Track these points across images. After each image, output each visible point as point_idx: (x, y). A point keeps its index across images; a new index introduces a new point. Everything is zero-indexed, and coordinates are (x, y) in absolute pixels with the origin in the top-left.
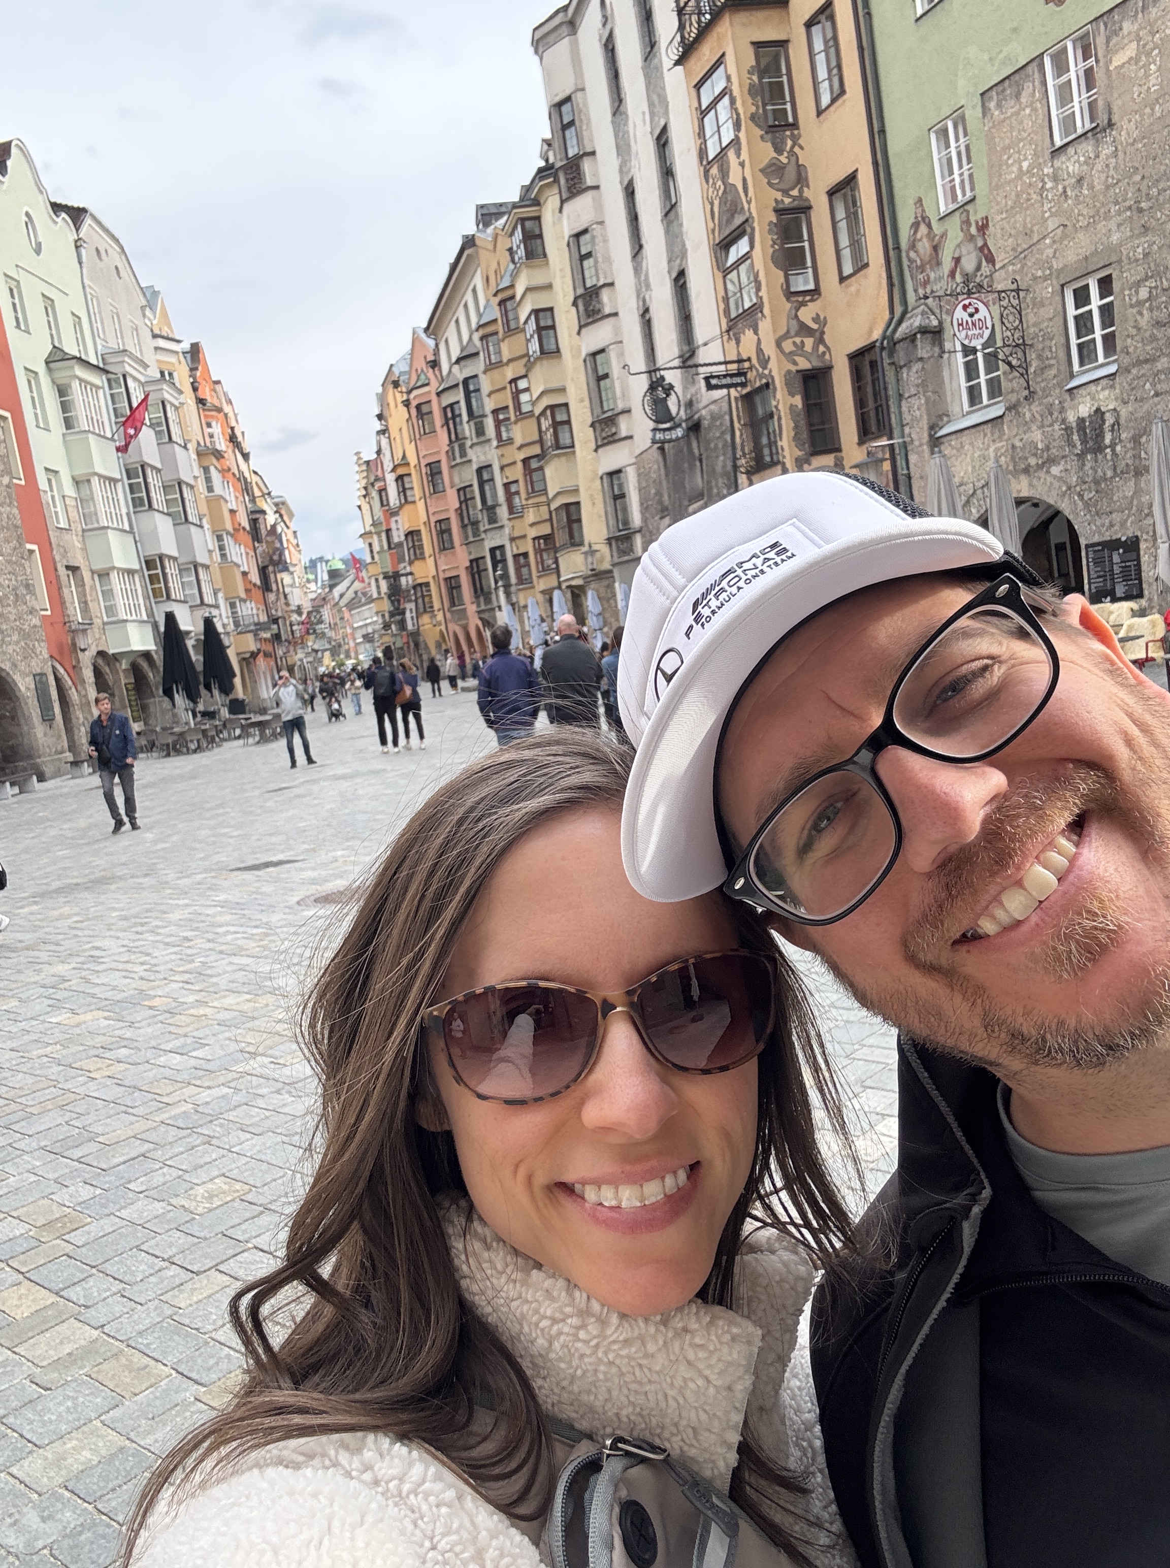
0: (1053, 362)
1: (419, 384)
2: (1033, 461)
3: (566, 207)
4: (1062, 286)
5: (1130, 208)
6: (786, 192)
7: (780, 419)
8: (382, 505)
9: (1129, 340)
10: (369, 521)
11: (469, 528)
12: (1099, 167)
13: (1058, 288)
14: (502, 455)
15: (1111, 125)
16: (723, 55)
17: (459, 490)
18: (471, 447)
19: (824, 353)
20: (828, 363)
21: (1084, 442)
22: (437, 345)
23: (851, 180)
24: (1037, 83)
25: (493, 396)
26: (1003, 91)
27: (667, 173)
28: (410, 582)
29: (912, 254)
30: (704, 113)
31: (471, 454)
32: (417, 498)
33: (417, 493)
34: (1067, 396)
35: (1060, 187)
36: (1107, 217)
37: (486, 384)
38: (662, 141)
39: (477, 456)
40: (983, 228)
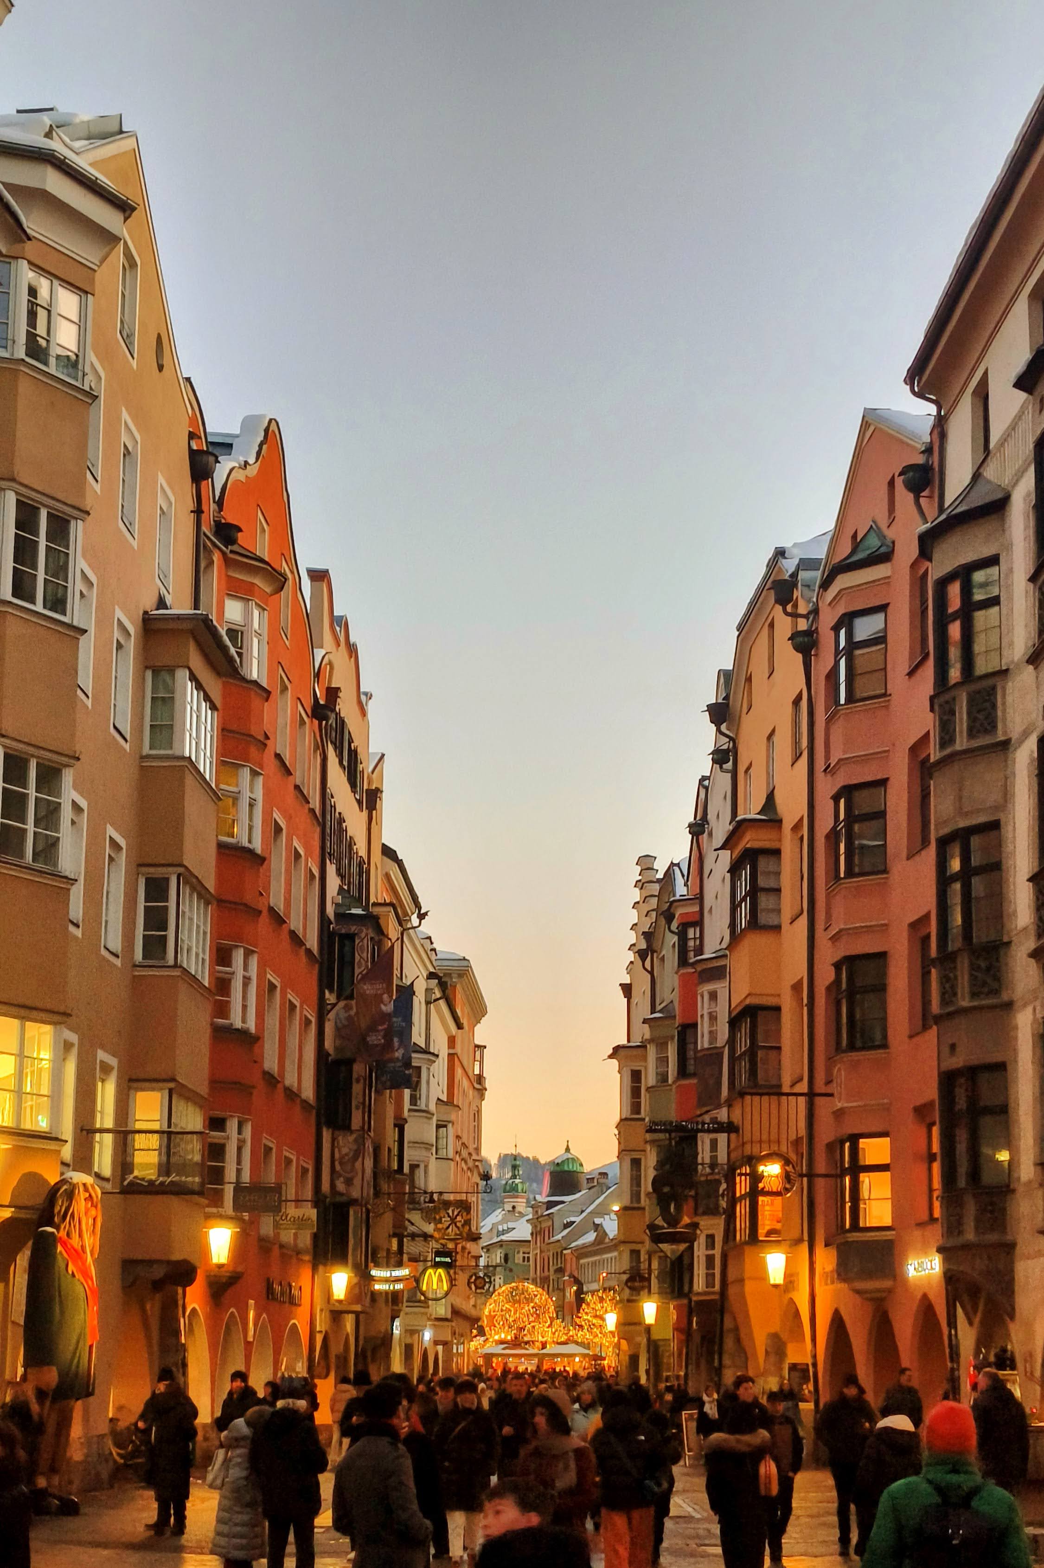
1: (856, 559)
8: (683, 962)
10: (642, 1015)
32: (787, 914)
33: (791, 893)
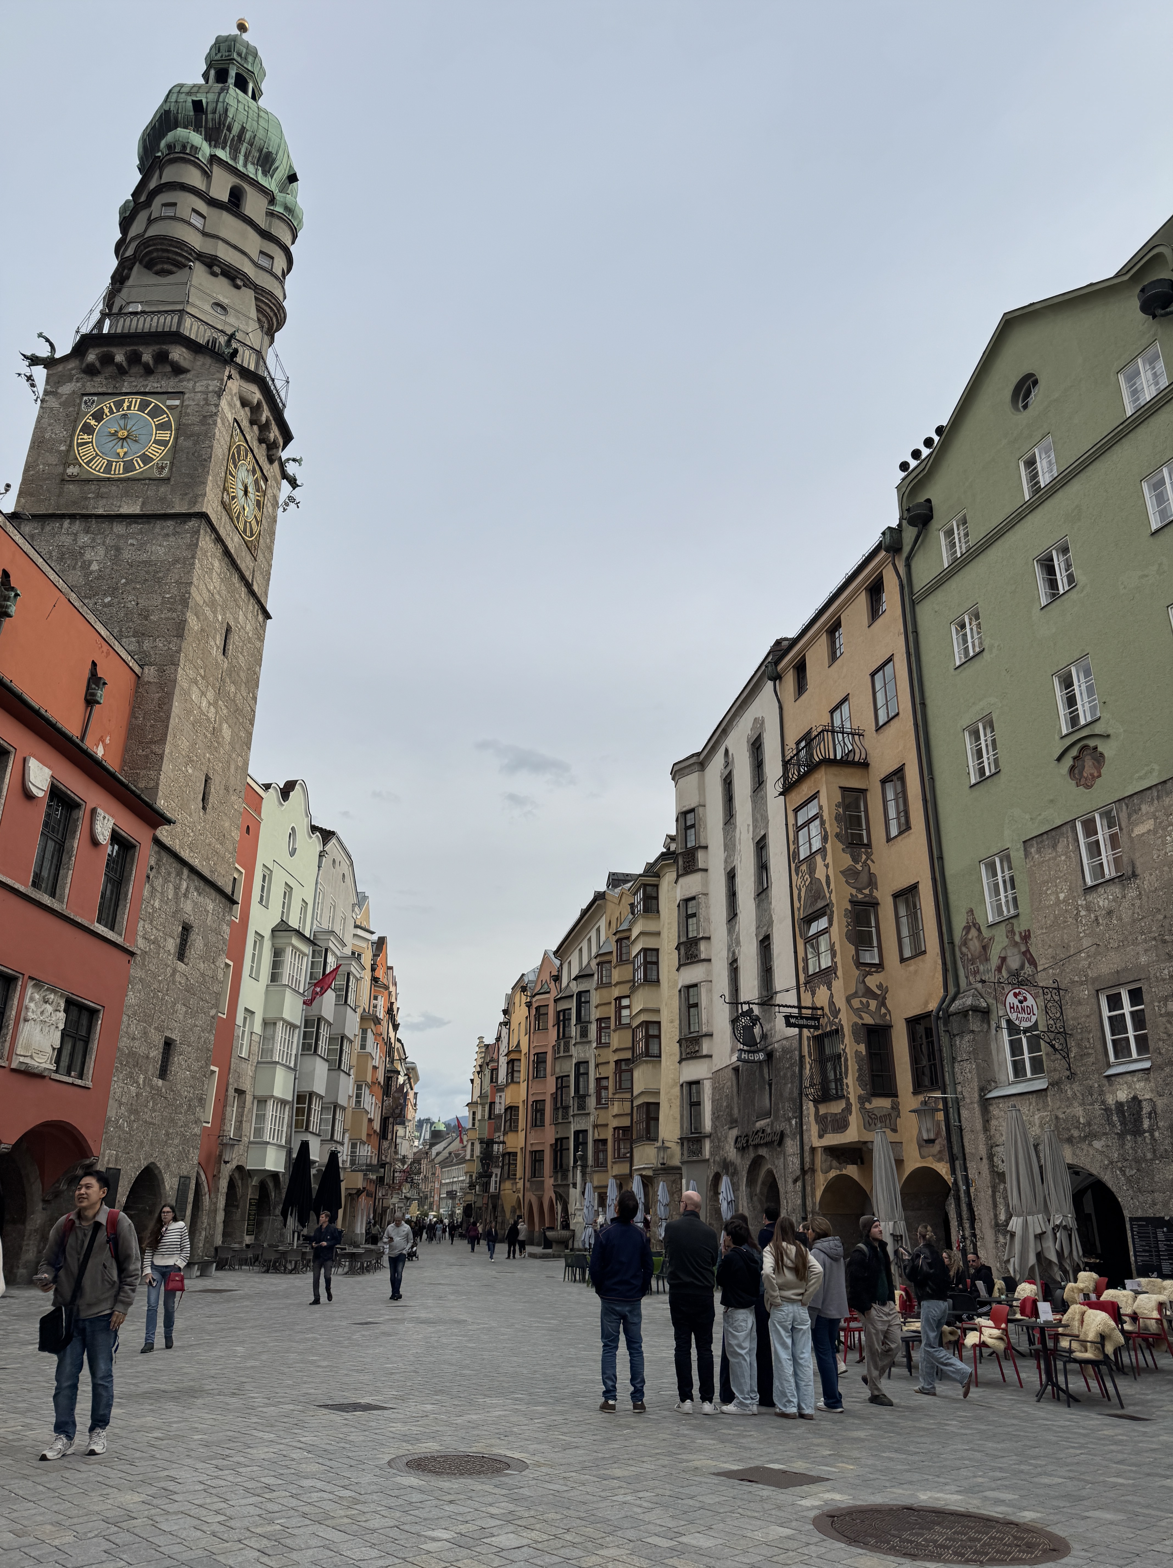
0: (1090, 1051)
1: (542, 991)
2: (1076, 1133)
3: (681, 880)
4: (1097, 991)
5: (1155, 939)
6: (859, 890)
7: (846, 1060)
8: (492, 1081)
9: (1161, 1043)
10: (477, 1093)
11: (560, 1111)
12: (1126, 904)
13: (1094, 992)
14: (599, 1055)
15: (1134, 875)
16: (818, 792)
17: (557, 1078)
18: (574, 1045)
19: (885, 1014)
20: (888, 1023)
21: (1123, 1123)
22: (561, 965)
23: (913, 889)
24: (1070, 839)
25: (599, 1008)
26: (1042, 842)
27: (762, 867)
28: (501, 1150)
29: (964, 949)
30: (799, 829)
31: (573, 1051)
32: (522, 1079)
33: (523, 1075)
34: (1105, 1082)
35: (1092, 916)
36: (1135, 942)
37: (595, 998)
38: (761, 845)
39: (577, 1053)
40: (1026, 937)
